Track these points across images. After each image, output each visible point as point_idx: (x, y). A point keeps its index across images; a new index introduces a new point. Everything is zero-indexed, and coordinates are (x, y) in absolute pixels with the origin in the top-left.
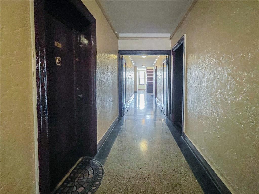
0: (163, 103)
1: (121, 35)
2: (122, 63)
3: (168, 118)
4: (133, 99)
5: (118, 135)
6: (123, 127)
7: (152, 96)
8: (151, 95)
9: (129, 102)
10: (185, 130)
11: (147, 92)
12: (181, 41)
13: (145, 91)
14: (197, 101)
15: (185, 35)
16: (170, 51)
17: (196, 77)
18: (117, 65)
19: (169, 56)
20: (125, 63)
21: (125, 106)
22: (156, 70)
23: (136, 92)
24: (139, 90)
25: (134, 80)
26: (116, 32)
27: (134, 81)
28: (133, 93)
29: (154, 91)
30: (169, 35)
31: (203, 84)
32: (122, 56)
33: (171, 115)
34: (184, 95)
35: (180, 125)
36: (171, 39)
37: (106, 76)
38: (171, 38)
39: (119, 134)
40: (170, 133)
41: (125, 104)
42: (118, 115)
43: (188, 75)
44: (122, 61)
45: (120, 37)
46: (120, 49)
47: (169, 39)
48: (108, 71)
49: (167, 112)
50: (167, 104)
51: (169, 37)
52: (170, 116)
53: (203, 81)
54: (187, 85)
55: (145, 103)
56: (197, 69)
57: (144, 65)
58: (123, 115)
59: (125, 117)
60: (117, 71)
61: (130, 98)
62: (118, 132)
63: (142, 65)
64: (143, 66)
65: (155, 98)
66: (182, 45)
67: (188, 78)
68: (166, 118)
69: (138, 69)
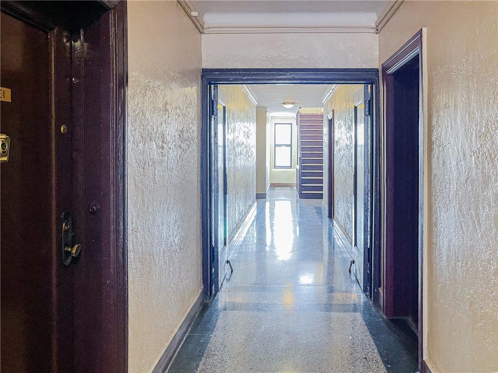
0: (356, 245)
1: (209, 19)
2: (212, 112)
3: (371, 297)
4: (252, 225)
5: (199, 369)
6: (217, 337)
7: (319, 211)
8: (316, 208)
9: (240, 237)
10: (429, 354)
11: (302, 196)
12: (412, 47)
13: (295, 192)
14: (467, 264)
15: (425, 30)
16: (377, 71)
17: (463, 179)
18: (195, 122)
19: (372, 87)
20: (224, 108)
21: (224, 254)
22: (331, 122)
23: (261, 196)
24: (274, 186)
25: (255, 154)
26: (194, 14)
27: (255, 160)
28: (253, 202)
29: (325, 192)
30: (370, 19)
31: (484, 208)
32: (212, 86)
33: (381, 290)
34: (422, 232)
35: (413, 329)
36: (378, 31)
37: (158, 168)
38: (379, 28)
39: (204, 364)
40: (379, 358)
41: (223, 249)
42: (200, 291)
43: (434, 166)
44: (213, 103)
45: (205, 26)
46: (205, 65)
47: (373, 31)
48: (165, 151)
49: (368, 278)
50: (370, 250)
51: (374, 25)
52: (378, 291)
53: (484, 200)
54: (434, 198)
55: (295, 231)
56: (464, 155)
57: (290, 103)
58: (217, 291)
59: (223, 298)
60: (196, 140)
61: (242, 220)
62: (200, 356)
63: (284, 103)
64: (284, 106)
65: (327, 219)
66: (416, 60)
67: (435, 175)
68: (366, 299)
69: (270, 115)
